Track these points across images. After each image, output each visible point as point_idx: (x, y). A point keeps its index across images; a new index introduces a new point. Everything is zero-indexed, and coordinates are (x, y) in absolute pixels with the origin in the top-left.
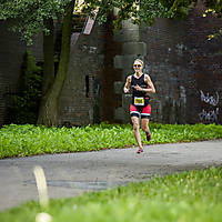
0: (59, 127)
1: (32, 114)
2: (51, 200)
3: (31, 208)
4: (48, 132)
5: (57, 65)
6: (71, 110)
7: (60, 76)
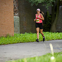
0: (56, 32)
1: (48, 29)
2: (54, 53)
3: (49, 55)
4: (53, 34)
5: (55, 15)
6: (60, 27)
7: (56, 18)
